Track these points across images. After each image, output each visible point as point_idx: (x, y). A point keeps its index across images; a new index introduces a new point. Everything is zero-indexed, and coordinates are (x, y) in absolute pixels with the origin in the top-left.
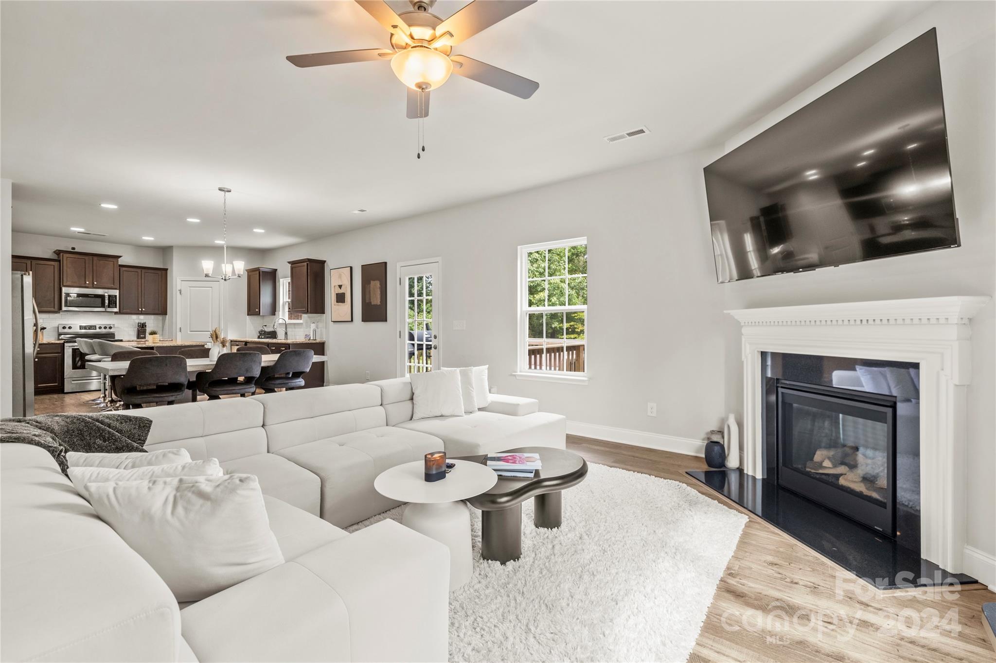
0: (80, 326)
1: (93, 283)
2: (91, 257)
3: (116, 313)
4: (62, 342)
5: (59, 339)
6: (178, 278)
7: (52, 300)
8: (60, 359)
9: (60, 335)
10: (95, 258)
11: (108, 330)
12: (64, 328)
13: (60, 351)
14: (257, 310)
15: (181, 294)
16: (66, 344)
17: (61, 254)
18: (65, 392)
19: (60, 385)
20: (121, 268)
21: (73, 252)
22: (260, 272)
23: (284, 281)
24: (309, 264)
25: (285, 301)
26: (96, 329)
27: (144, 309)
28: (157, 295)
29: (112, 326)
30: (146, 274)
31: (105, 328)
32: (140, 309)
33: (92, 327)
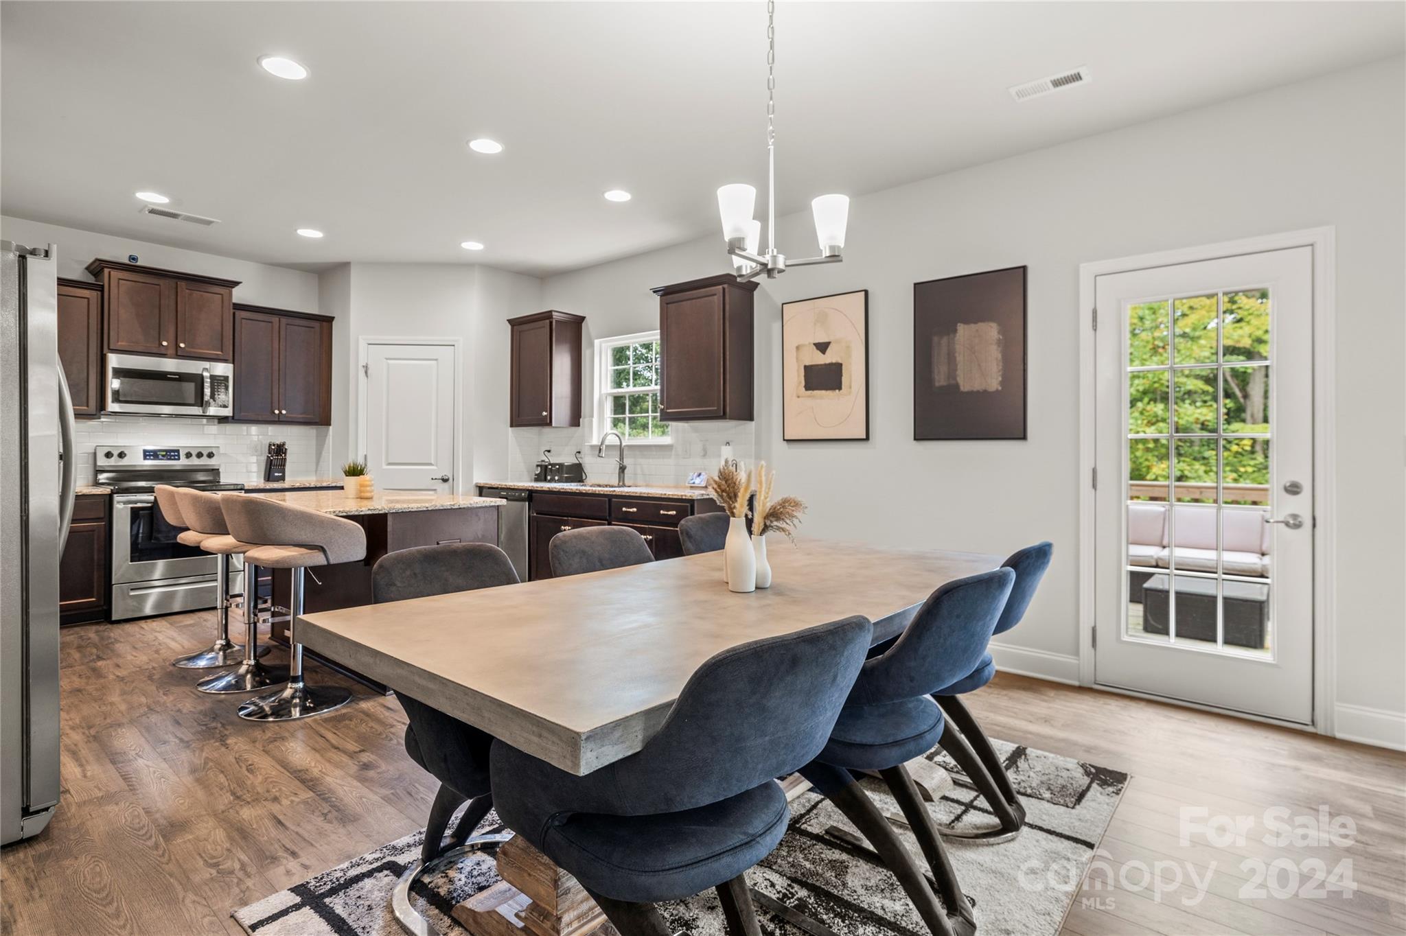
0: (145, 451)
1: (177, 346)
2: (172, 282)
3: (223, 420)
4: (106, 490)
5: (97, 483)
6: (360, 337)
7: (83, 385)
8: (103, 534)
9: (98, 471)
10: (182, 284)
11: (205, 461)
12: (108, 455)
13: (102, 515)
14: (545, 413)
15: (367, 376)
16: (117, 498)
17: (106, 271)
18: (113, 619)
19: (102, 603)
20: (238, 313)
21: (131, 268)
22: (551, 323)
23: (603, 345)
24: (727, 290)
25: (603, 391)
26: (179, 459)
27: (284, 412)
28: (311, 379)
29: (214, 452)
30: (287, 326)
31: (200, 455)
32: (276, 411)
33: (171, 454)
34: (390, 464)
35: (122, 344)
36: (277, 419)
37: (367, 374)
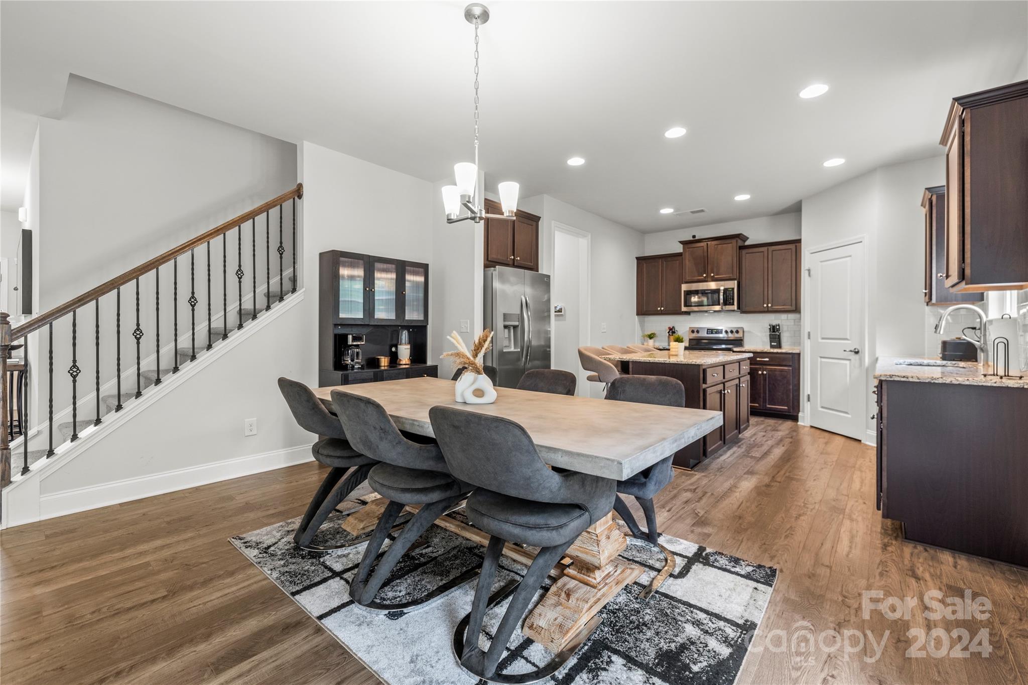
1: (711, 276)
2: (708, 244)
6: (806, 250)
10: (713, 243)
11: (735, 334)
12: (693, 332)
14: (926, 291)
20: (742, 251)
21: (691, 241)
22: (931, 200)
26: (722, 333)
27: (770, 306)
28: (790, 282)
29: (739, 330)
30: (774, 252)
31: (732, 332)
32: (765, 305)
33: (718, 332)
34: (823, 339)
35: (688, 278)
36: (766, 310)
37: (809, 275)
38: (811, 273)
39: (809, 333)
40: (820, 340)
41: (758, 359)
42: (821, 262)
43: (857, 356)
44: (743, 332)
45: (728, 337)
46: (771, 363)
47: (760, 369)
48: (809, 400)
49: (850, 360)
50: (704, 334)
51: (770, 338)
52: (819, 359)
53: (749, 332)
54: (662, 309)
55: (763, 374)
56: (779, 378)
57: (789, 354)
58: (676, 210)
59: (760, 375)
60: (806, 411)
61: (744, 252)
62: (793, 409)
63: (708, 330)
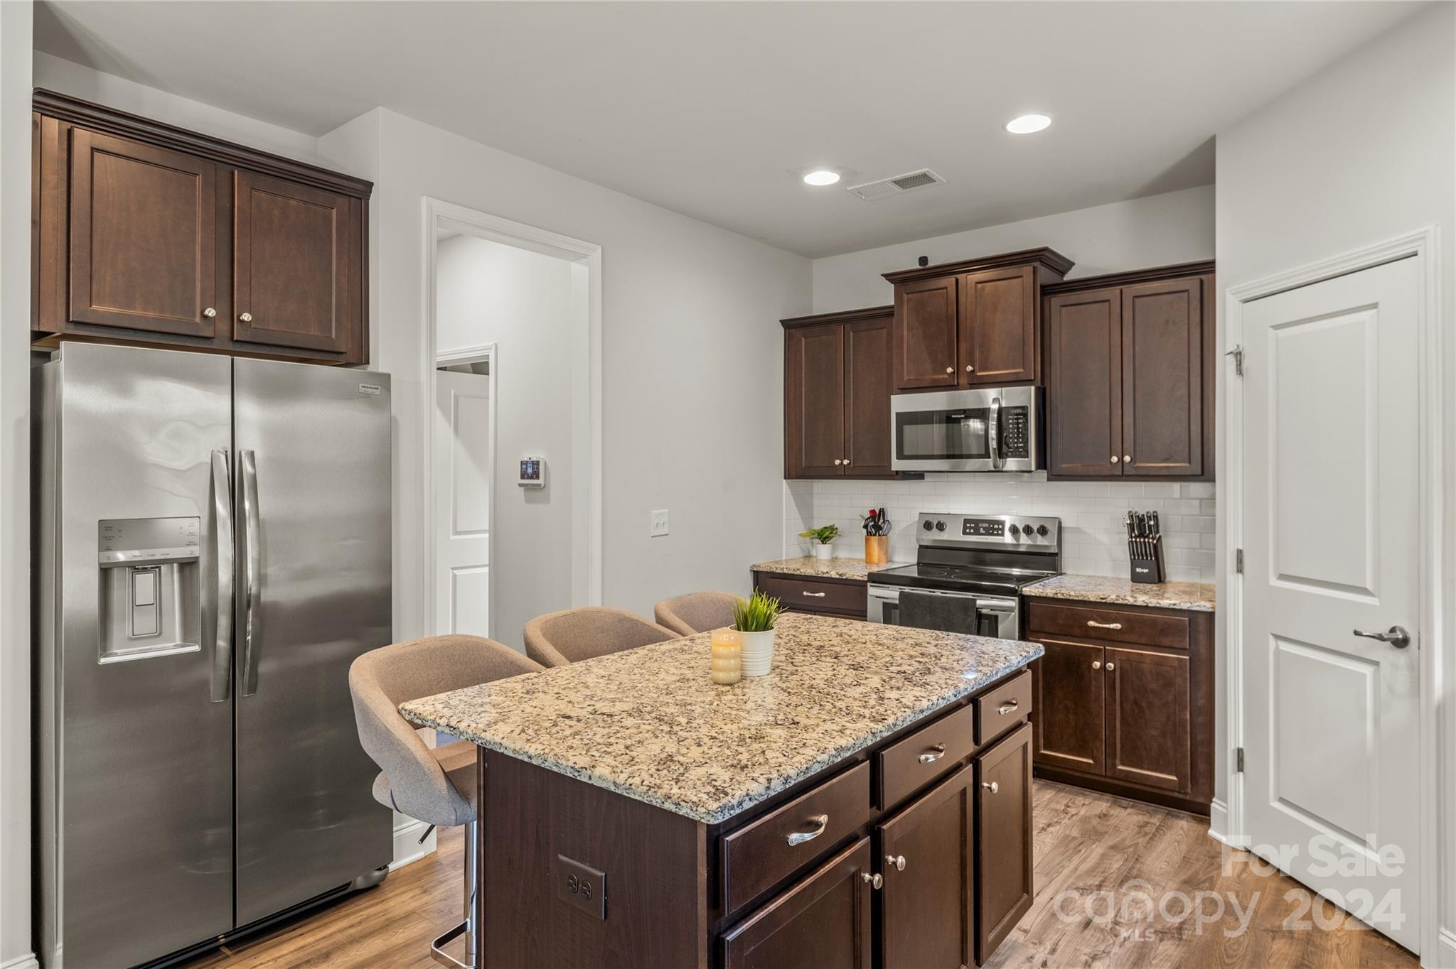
1: (965, 371)
6: (1227, 291)
9: (921, 546)
10: (972, 278)
11: (1034, 539)
12: (927, 526)
16: (870, 590)
17: (895, 287)
20: (1051, 298)
26: (1003, 534)
27: (1127, 459)
28: (1184, 391)
29: (1048, 526)
30: (1136, 300)
31: (1028, 530)
32: (1115, 459)
33: (994, 527)
34: (1283, 577)
35: (907, 379)
36: (1119, 471)
37: (1240, 372)
38: (1246, 363)
39: (1240, 552)
40: (1275, 582)
41: (1091, 623)
42: (1276, 327)
43: (1400, 656)
44: (1060, 529)
45: (1018, 545)
46: (1127, 638)
47: (1097, 654)
48: (1240, 767)
49: (1376, 663)
50: (954, 534)
51: (1132, 553)
52: (1272, 641)
53: (1077, 530)
54: (846, 462)
55: (1104, 667)
56: (1154, 686)
57: (1181, 611)
58: (849, 176)
59: (1097, 671)
60: (1231, 797)
61: (1056, 301)
62: (1194, 781)
63: (966, 521)
